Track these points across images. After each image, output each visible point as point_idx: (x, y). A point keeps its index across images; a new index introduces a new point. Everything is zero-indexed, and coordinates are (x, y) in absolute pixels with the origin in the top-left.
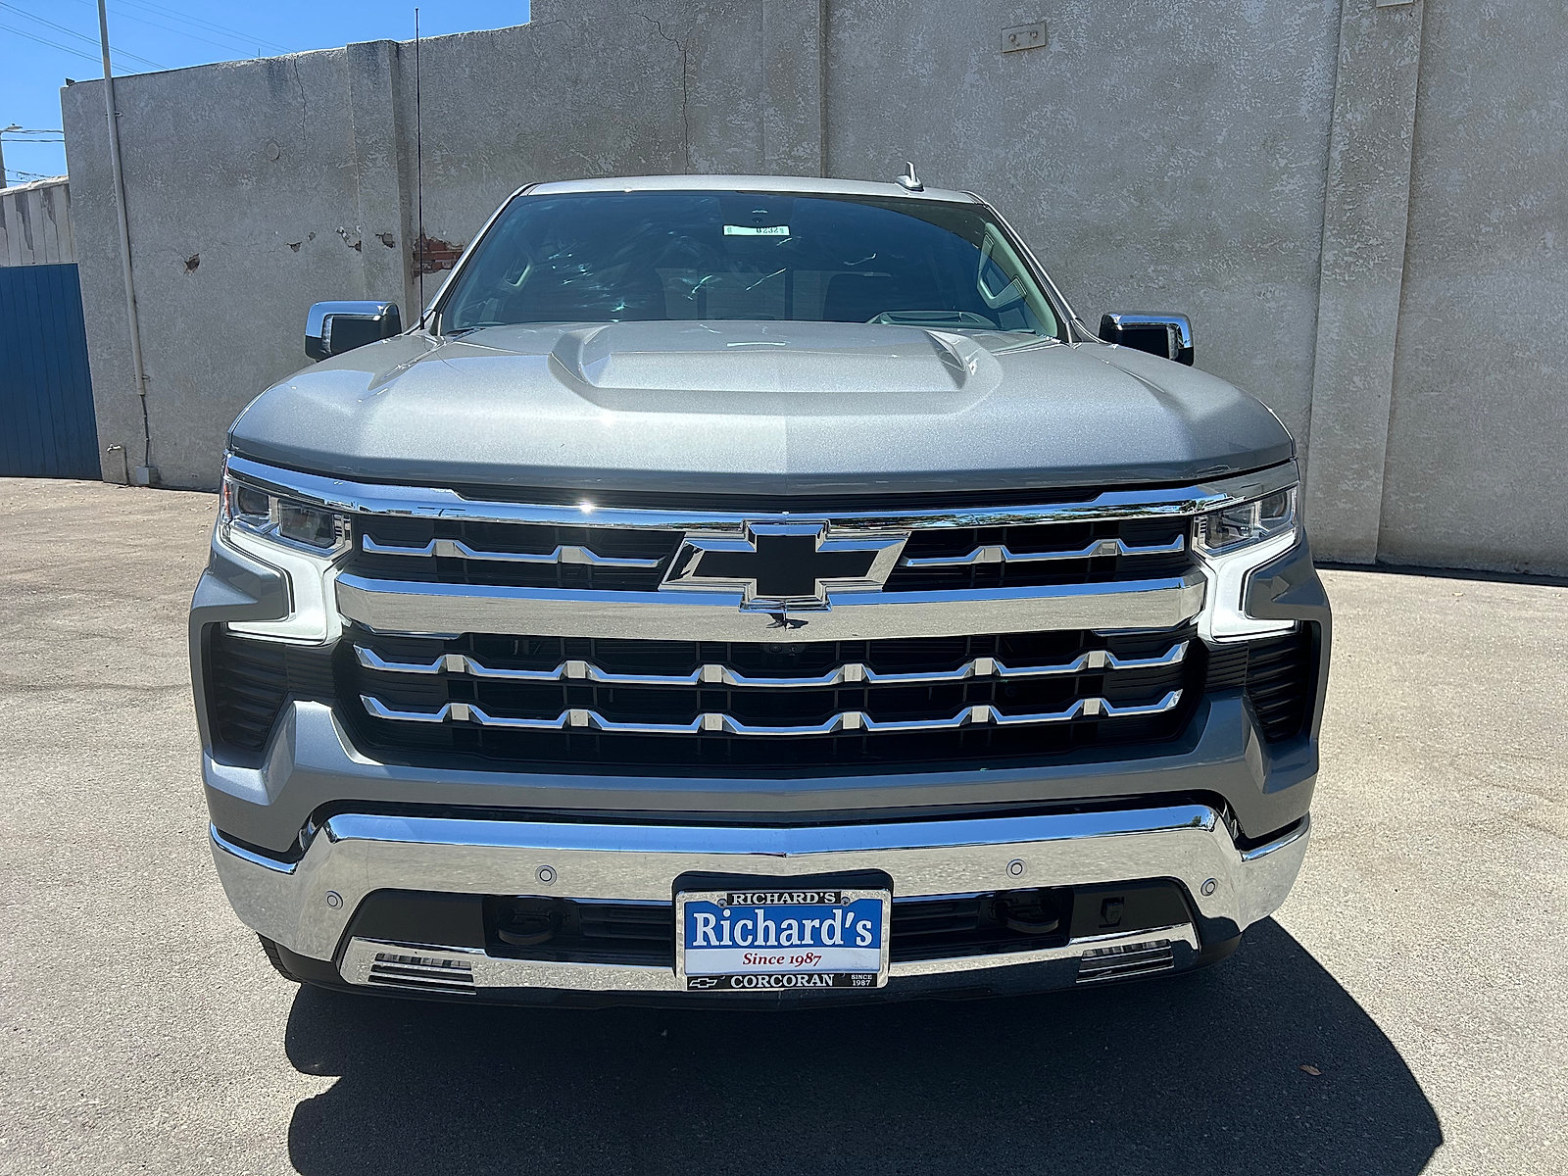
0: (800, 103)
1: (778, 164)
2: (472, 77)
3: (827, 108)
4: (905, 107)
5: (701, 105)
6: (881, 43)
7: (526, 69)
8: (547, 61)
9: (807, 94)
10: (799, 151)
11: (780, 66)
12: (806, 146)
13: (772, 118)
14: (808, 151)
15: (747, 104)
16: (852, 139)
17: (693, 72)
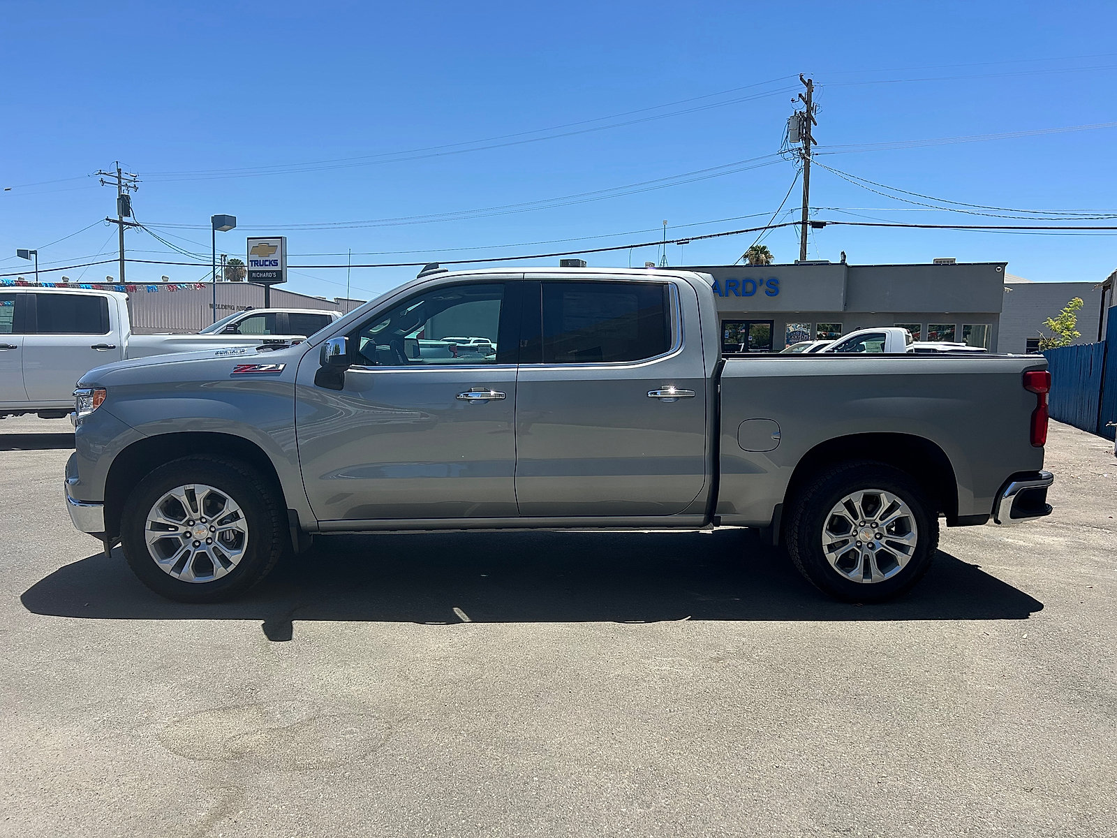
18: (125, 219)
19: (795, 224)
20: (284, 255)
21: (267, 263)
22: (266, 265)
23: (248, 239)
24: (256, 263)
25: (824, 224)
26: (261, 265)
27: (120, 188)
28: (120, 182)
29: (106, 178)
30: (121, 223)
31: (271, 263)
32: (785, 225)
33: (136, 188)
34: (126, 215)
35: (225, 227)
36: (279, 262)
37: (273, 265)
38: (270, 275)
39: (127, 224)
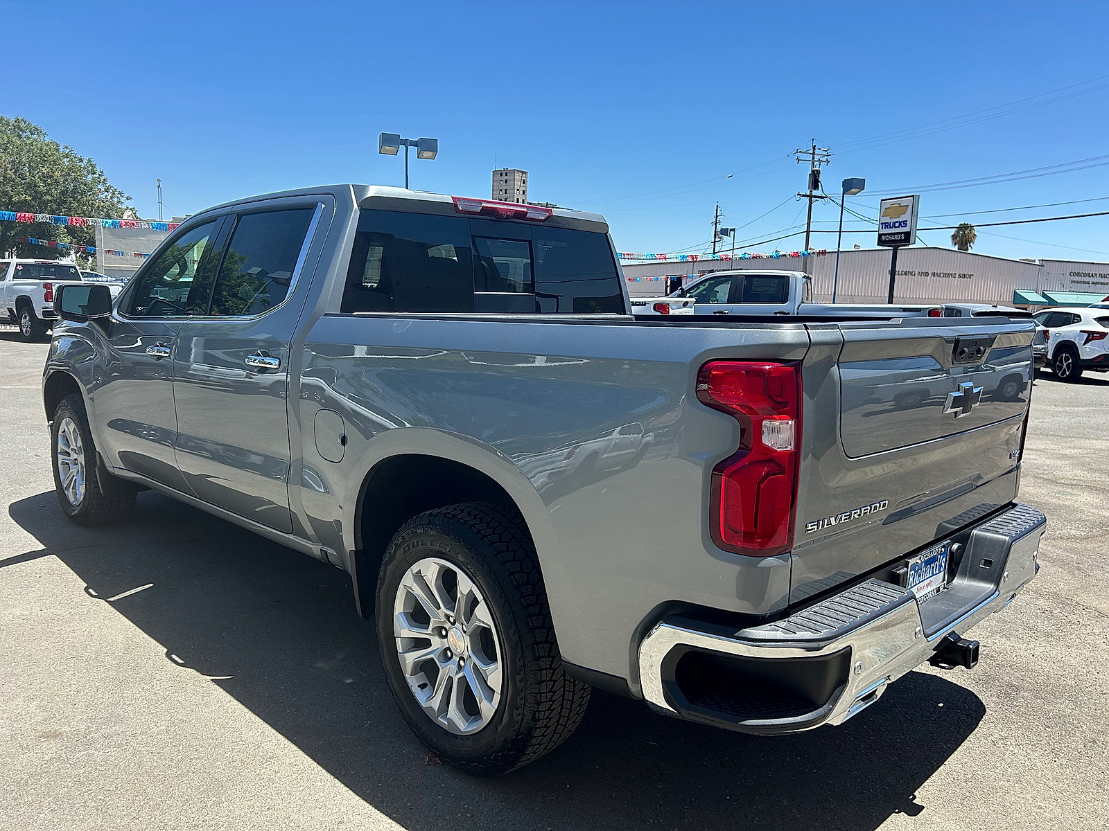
18: (815, 193)
20: (914, 215)
21: (897, 224)
22: (895, 227)
23: (882, 200)
24: (886, 225)
26: (890, 228)
27: (813, 163)
28: (813, 158)
29: (802, 156)
30: (810, 197)
31: (900, 224)
33: (828, 162)
34: (815, 189)
35: (853, 190)
36: (908, 223)
37: (902, 227)
38: (897, 237)
39: (816, 197)
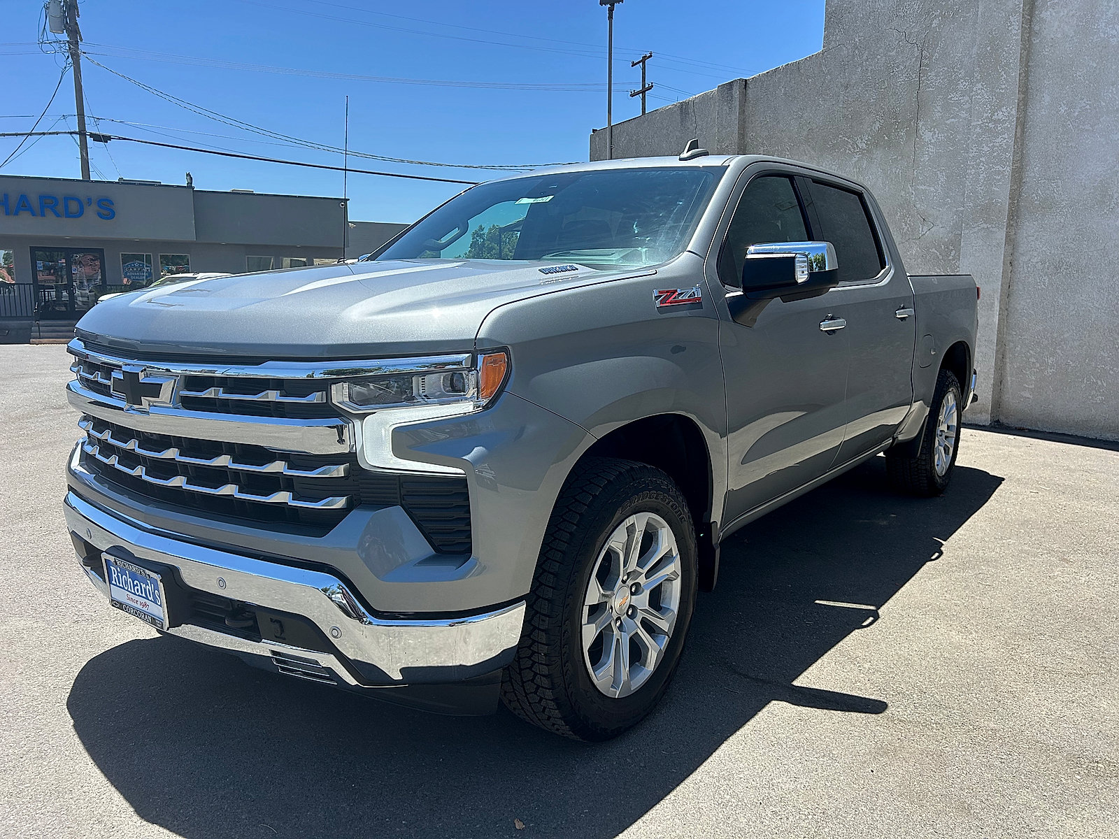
0: (1002, 76)
1: (981, 128)
2: (785, 94)
3: (1027, 76)
4: (1095, 65)
5: (931, 89)
6: (1077, 14)
7: (817, 83)
8: (830, 75)
9: (1009, 68)
10: (999, 115)
11: (988, 49)
12: (1005, 111)
13: (979, 92)
14: (1006, 114)
15: (964, 83)
16: (1047, 99)
17: (927, 65)
19: (71, 133)
25: (109, 138)
32: (57, 133)
